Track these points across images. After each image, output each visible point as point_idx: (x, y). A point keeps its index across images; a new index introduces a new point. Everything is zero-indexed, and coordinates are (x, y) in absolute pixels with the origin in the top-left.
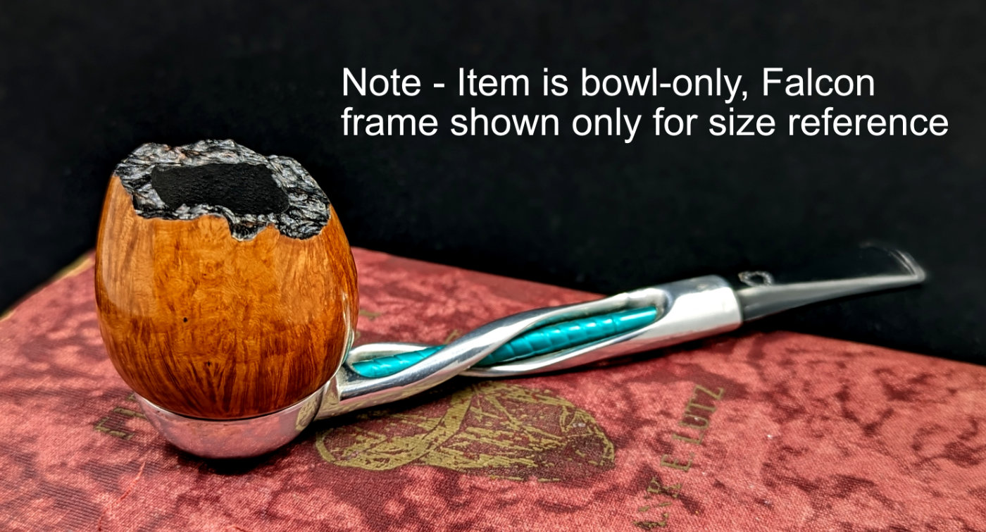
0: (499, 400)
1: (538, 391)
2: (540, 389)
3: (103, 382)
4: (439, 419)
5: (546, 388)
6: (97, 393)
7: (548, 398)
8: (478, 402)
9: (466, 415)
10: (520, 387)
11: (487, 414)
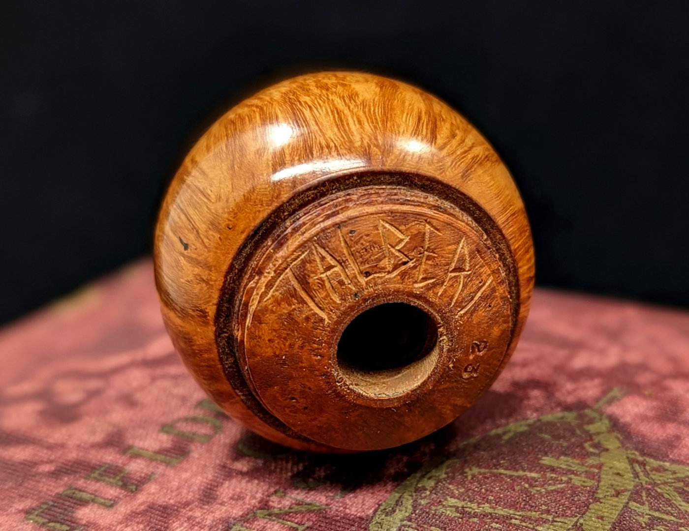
0: (679, 493)
3: (60, 452)
4: (575, 519)
6: (47, 468)
8: (644, 494)
9: (622, 515)
11: (657, 514)
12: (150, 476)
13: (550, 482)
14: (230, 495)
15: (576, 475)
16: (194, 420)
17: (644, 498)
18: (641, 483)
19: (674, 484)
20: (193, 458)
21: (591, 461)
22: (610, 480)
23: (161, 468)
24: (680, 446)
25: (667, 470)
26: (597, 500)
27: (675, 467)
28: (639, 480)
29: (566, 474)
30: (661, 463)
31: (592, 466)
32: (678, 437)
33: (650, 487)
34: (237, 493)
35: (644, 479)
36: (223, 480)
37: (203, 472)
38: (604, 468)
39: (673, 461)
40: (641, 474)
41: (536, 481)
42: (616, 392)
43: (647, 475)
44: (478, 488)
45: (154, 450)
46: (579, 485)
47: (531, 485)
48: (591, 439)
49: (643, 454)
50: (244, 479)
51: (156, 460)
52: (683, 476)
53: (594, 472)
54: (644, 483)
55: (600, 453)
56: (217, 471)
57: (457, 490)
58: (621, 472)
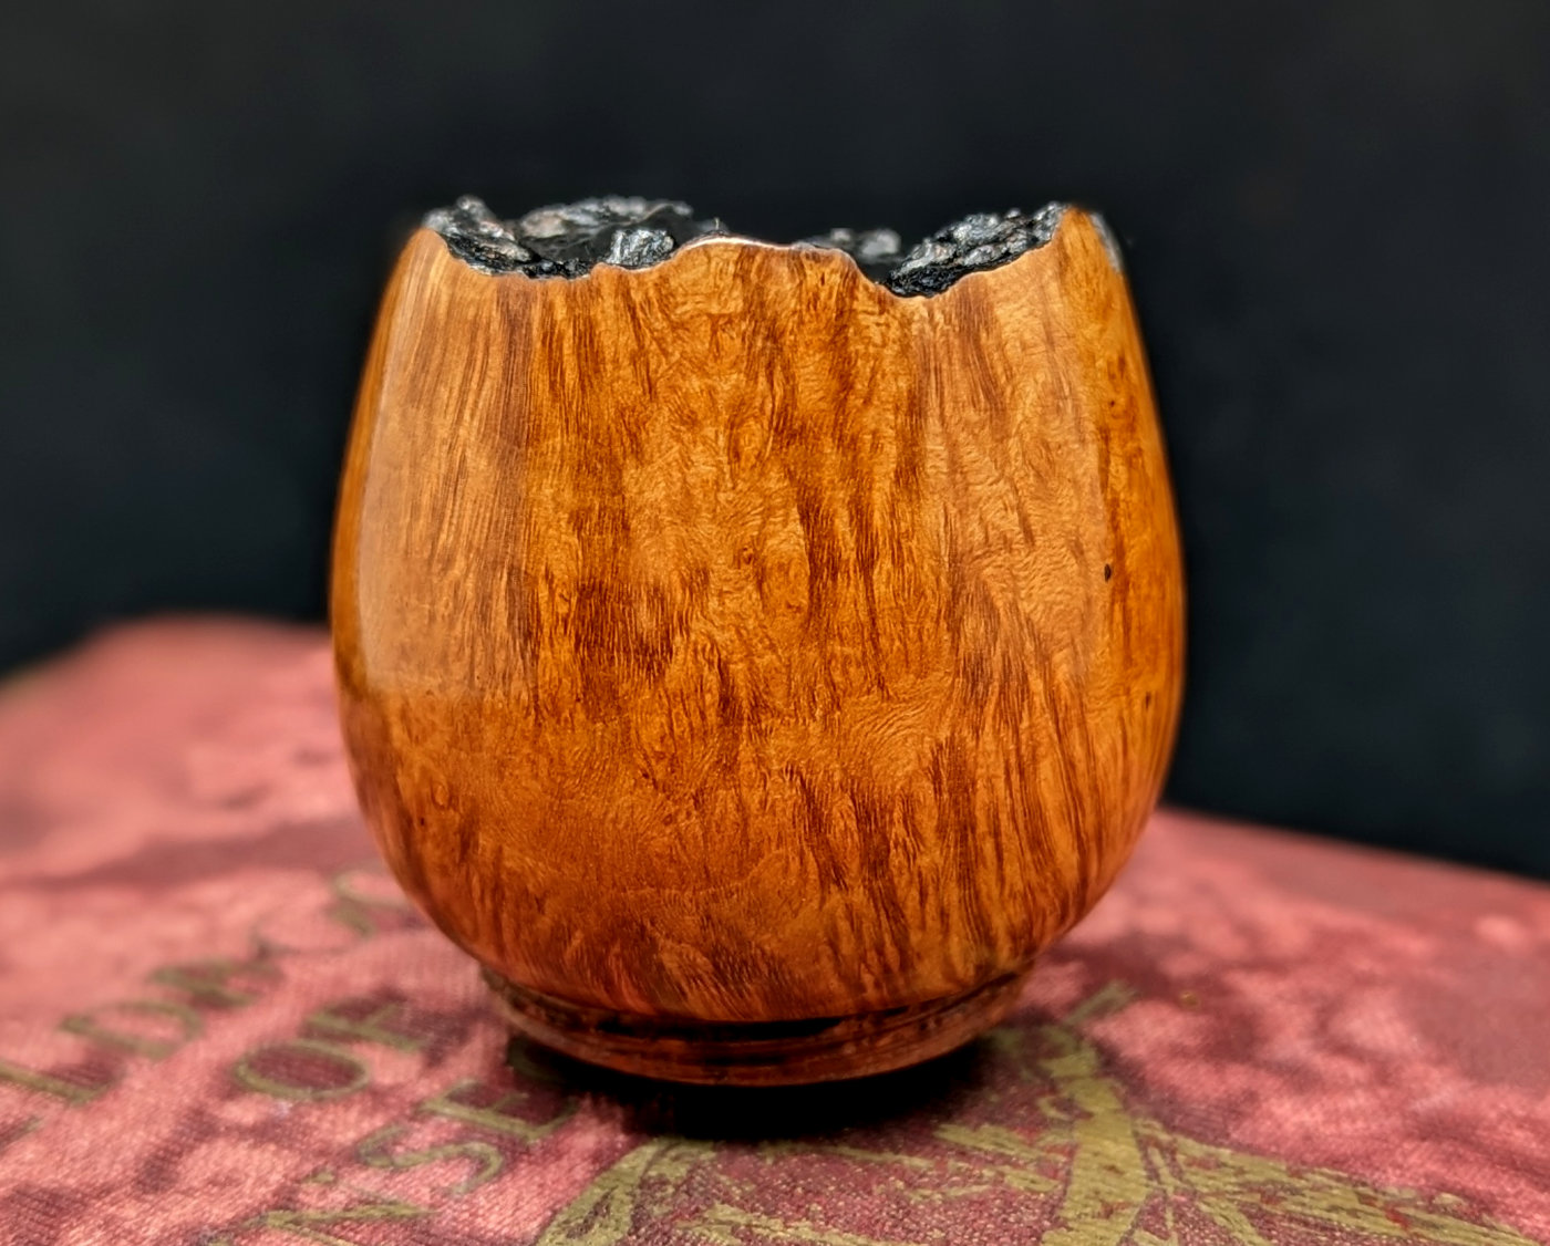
0: (1250, 1217)
1: (1408, 1194)
2: (1420, 1189)
5: (1444, 1187)
7: (1450, 1221)
8: (1169, 1216)
10: (1339, 1179)
12: (27, 1124)
13: (955, 1179)
14: (209, 1174)
15: (1015, 1165)
16: (141, 1010)
17: (1170, 1224)
18: (1165, 1191)
19: (1239, 1197)
20: (131, 1089)
21: (1050, 1138)
22: (1093, 1180)
23: (54, 1109)
24: (1258, 1113)
25: (1225, 1165)
26: (1058, 1223)
27: (1243, 1160)
28: (1160, 1183)
29: (992, 1162)
30: (1212, 1149)
31: (1053, 1149)
32: (1252, 1097)
33: (1183, 1199)
34: (225, 1171)
35: (1170, 1182)
36: (196, 1140)
37: (150, 1120)
38: (1081, 1154)
39: (1238, 1147)
40: (1164, 1172)
41: (921, 1176)
42: (1114, 991)
43: (1178, 1174)
44: (788, 1184)
45: (41, 1068)
46: (1022, 1188)
47: (909, 1185)
48: (1053, 1090)
49: (1170, 1127)
50: (246, 1140)
51: (44, 1089)
52: (1261, 1179)
53: (1057, 1163)
54: (1170, 1190)
55: (1071, 1122)
56: (184, 1120)
57: (739, 1187)
58: (1119, 1165)
